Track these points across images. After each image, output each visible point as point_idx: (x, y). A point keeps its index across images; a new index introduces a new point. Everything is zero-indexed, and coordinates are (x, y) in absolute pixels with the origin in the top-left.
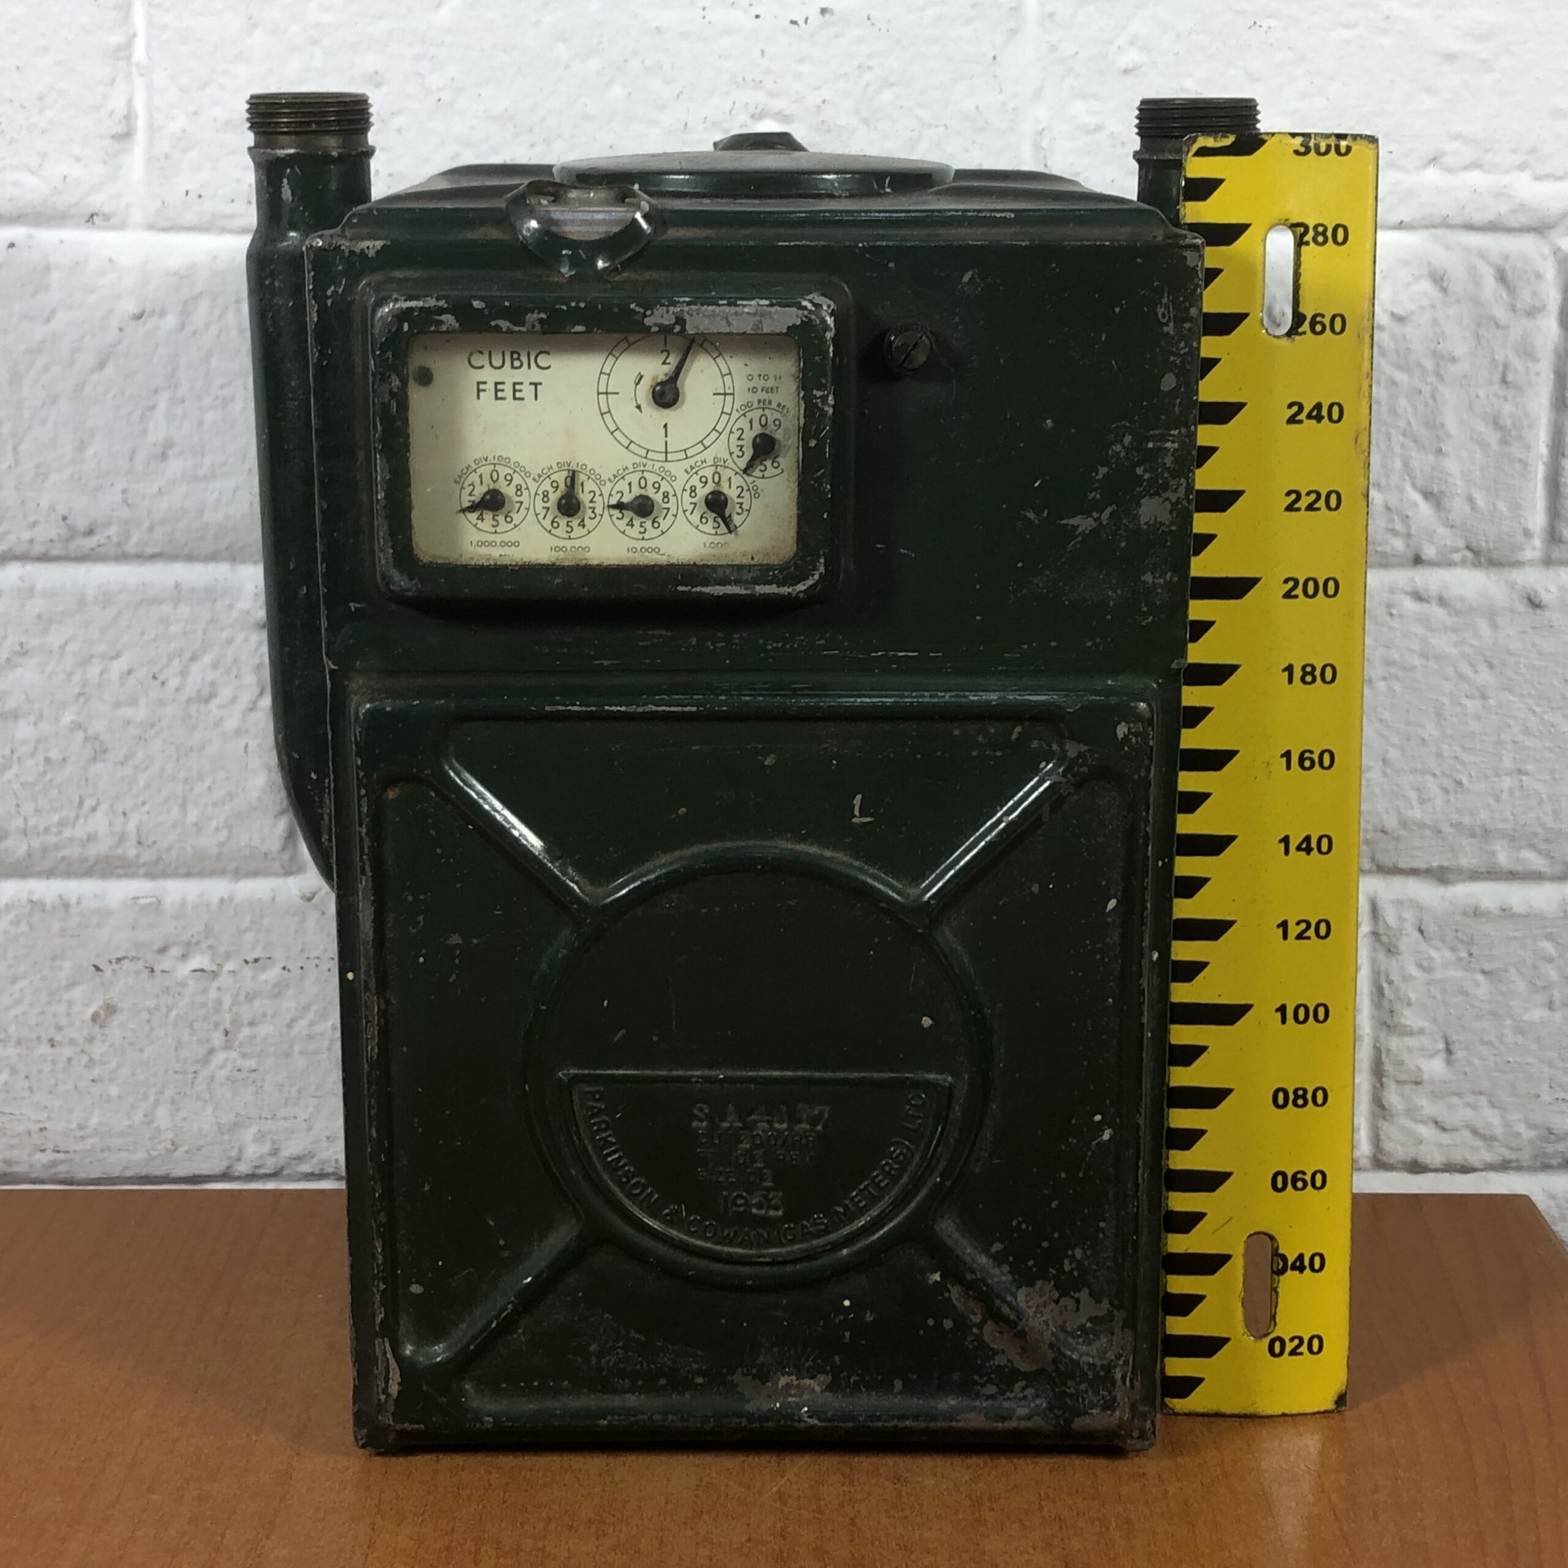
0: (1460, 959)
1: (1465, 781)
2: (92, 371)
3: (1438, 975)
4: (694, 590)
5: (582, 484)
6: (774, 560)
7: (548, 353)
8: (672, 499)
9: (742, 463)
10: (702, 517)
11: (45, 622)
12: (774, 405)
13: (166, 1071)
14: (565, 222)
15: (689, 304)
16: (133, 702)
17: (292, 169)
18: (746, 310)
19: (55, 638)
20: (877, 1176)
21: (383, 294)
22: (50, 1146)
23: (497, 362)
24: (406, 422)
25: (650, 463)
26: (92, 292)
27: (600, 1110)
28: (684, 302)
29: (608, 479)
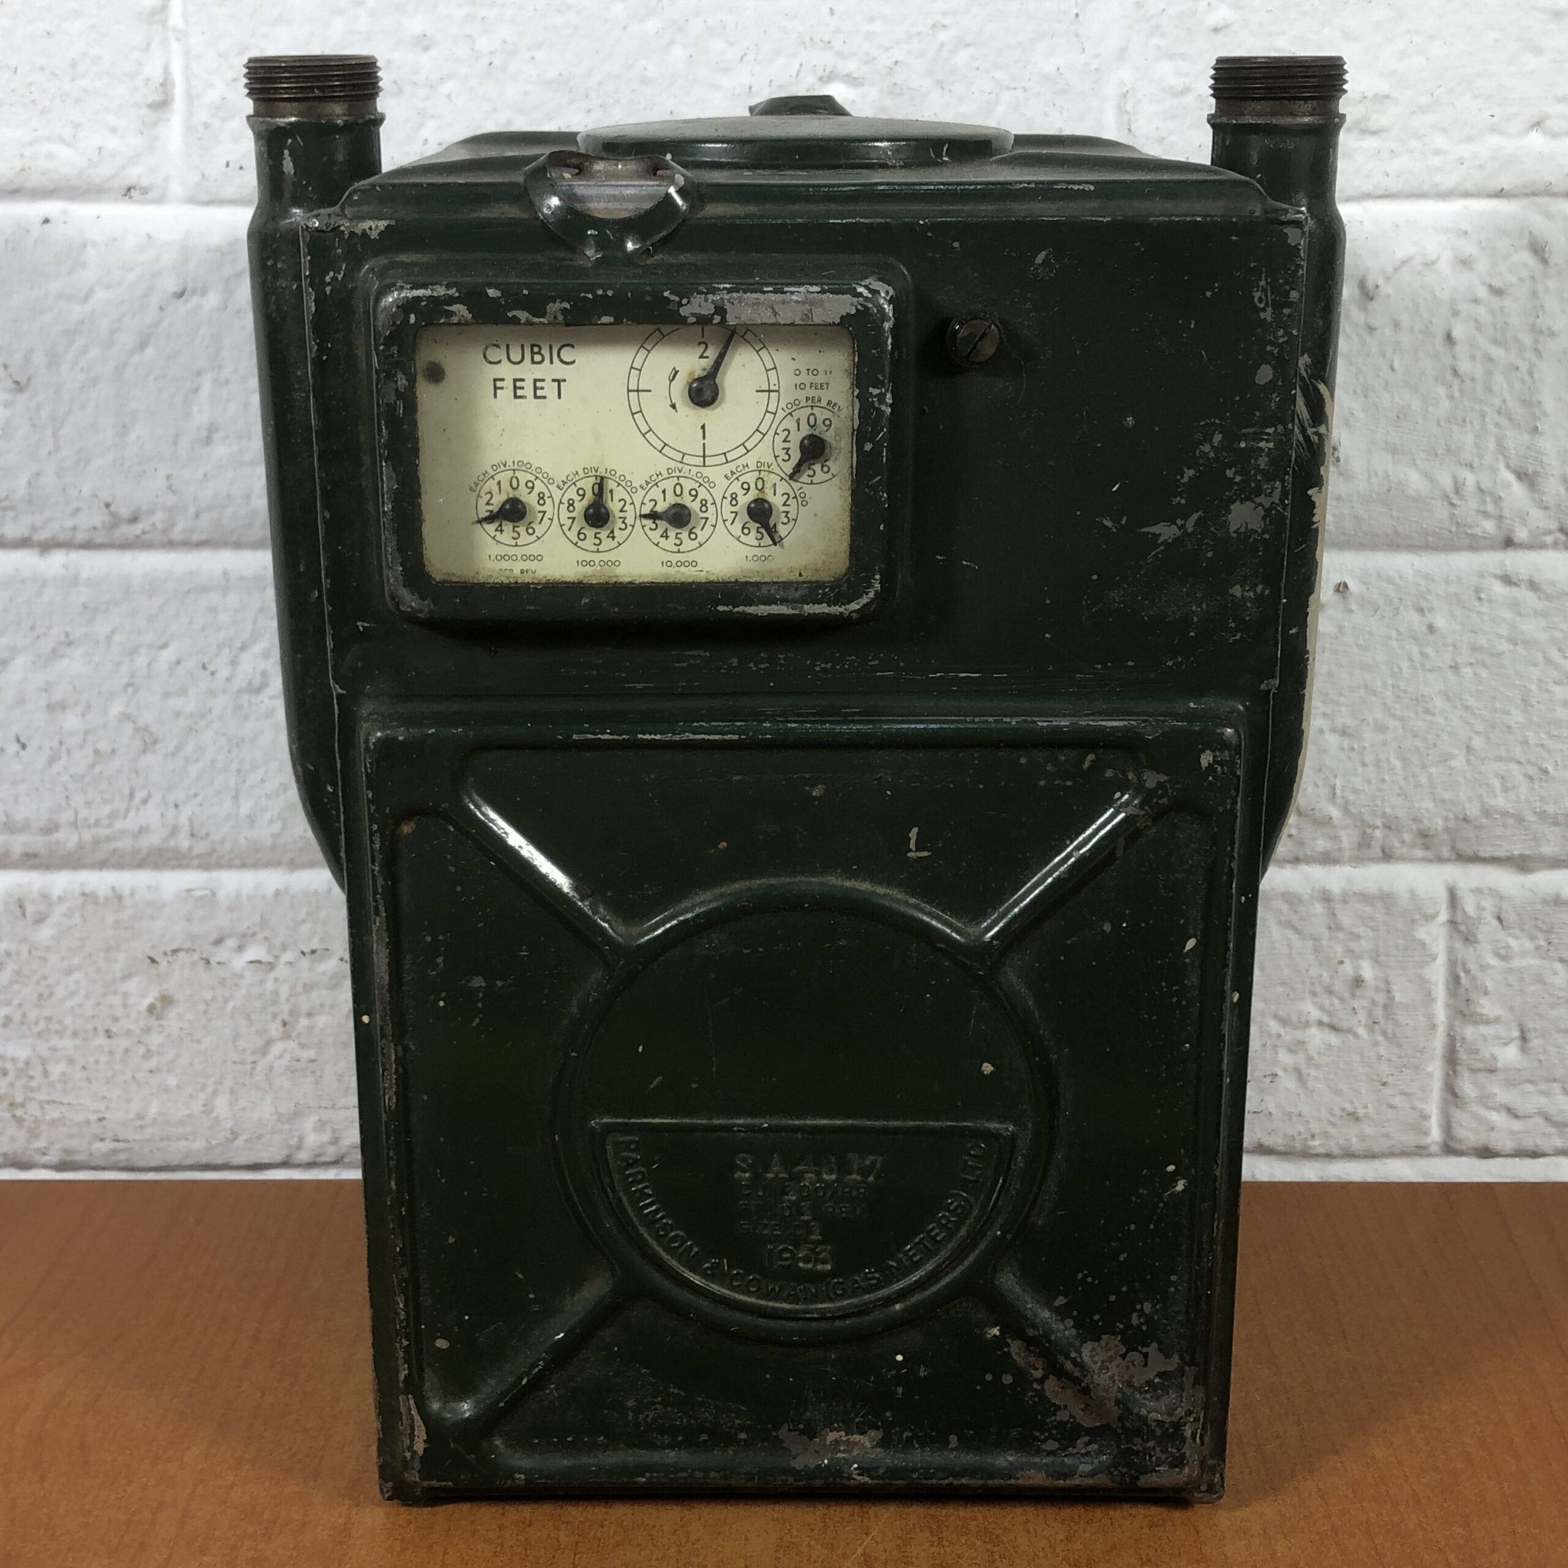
0: (1538, 948)
1: (1550, 769)
2: (132, 353)
3: (1515, 963)
4: (736, 610)
5: (611, 491)
6: (824, 577)
7: (573, 347)
8: (712, 508)
9: (789, 468)
10: (743, 528)
11: (90, 611)
12: (824, 403)
13: (225, 1061)
14: (590, 199)
15: (729, 291)
16: (183, 692)
17: (294, 139)
18: (794, 297)
19: (101, 628)
20: (933, 1229)
21: (387, 281)
22: (109, 1135)
23: (516, 356)
24: (414, 424)
25: (686, 468)
26: (131, 270)
27: (636, 1161)
28: (725, 288)
29: (640, 486)
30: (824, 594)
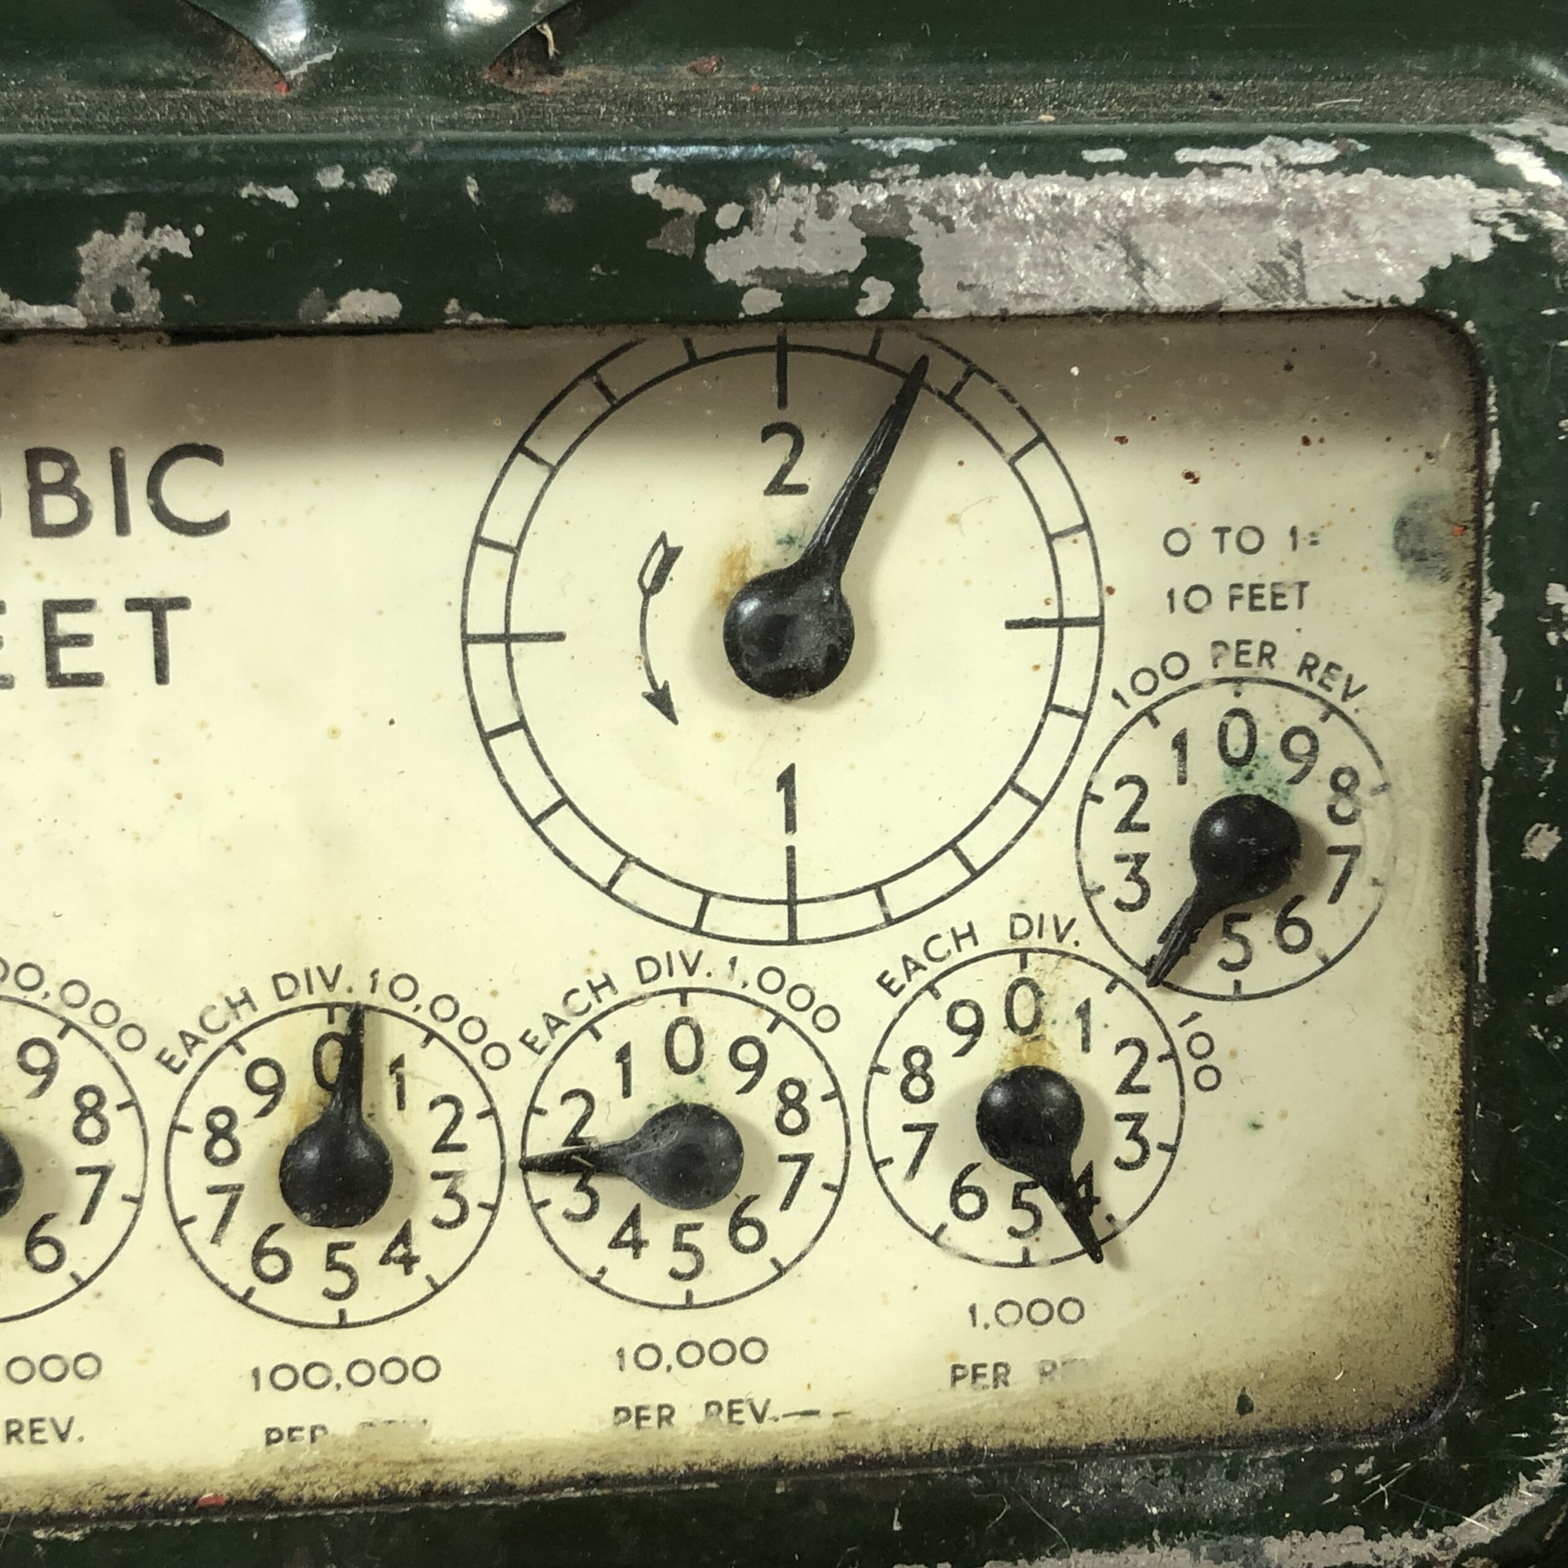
5: (397, 1067)
6: (1352, 1407)
7: (212, 454)
8: (824, 1116)
9: (1143, 935)
10: (958, 1190)
12: (1286, 667)
15: (930, 166)
18: (1222, 193)
25: (717, 954)
28: (908, 157)
29: (522, 1040)
30: (1354, 1487)
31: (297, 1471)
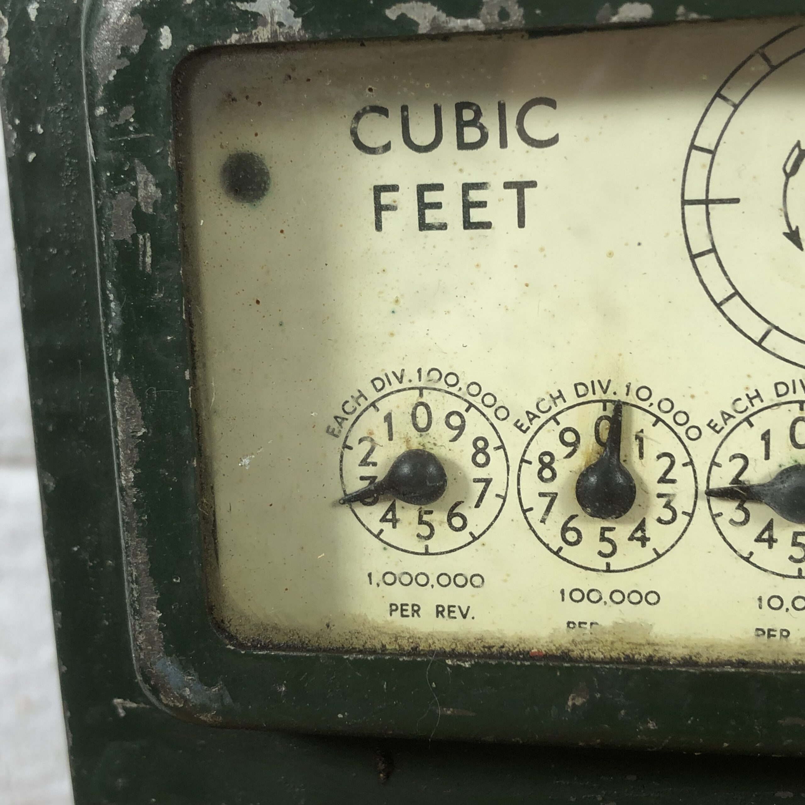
5: (640, 436)
7: (552, 103)
23: (423, 134)
29: (709, 425)
31: (581, 643)
